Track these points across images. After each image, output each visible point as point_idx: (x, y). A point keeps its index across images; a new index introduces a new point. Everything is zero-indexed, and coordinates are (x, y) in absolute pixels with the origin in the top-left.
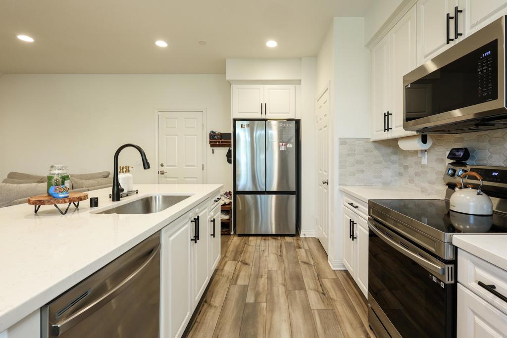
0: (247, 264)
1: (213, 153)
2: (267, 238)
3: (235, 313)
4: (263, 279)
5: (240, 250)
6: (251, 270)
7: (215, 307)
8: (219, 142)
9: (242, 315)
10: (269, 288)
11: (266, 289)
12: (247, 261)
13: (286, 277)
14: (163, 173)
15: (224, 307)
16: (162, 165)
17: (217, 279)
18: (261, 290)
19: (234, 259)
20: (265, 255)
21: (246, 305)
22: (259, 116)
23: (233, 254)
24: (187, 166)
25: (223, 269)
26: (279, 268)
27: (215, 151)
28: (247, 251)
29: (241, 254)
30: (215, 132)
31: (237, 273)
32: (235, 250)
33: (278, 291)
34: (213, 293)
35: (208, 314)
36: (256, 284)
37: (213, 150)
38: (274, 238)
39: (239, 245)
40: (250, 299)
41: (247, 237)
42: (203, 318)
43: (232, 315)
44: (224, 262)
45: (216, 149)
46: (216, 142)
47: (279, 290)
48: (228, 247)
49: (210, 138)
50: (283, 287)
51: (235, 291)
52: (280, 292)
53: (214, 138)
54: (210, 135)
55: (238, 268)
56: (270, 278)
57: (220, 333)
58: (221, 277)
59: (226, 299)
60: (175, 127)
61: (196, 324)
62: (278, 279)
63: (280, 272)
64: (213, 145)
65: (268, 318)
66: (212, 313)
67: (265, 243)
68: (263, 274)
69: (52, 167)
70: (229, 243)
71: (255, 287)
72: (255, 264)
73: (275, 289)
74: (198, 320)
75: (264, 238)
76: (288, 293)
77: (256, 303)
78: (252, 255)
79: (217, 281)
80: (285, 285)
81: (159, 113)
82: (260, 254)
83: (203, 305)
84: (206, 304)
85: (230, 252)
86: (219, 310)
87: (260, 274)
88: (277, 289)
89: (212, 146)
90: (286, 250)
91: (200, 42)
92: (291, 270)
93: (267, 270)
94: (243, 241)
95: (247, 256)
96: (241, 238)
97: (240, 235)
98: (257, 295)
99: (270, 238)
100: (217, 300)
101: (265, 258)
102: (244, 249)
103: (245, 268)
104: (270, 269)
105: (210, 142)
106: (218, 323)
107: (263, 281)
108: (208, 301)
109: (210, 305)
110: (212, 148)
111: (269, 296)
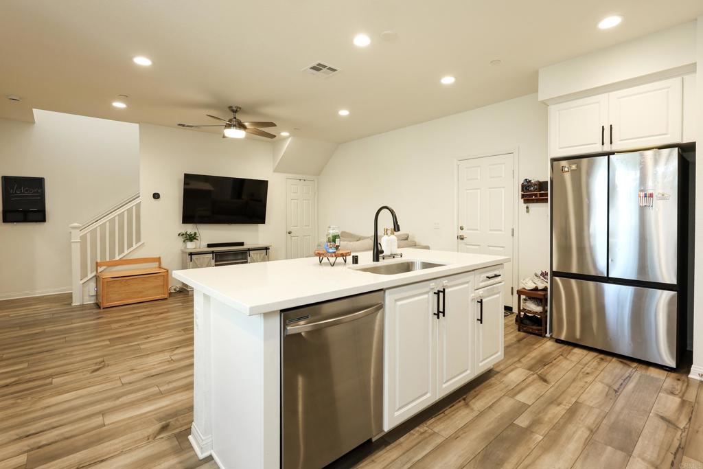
0: (545, 381)
1: (528, 212)
2: (609, 358)
3: (492, 426)
4: (559, 408)
5: (546, 360)
6: (548, 390)
7: (472, 409)
8: (536, 195)
9: (500, 431)
10: (562, 423)
11: (555, 421)
12: (548, 377)
13: (605, 422)
14: (462, 239)
15: (482, 414)
16: (462, 229)
17: (492, 382)
18: (546, 419)
19: (530, 369)
20: (586, 380)
21: (512, 425)
22: (598, 148)
23: (533, 362)
24: (491, 230)
25: (505, 375)
26: (600, 406)
27: (531, 209)
28: (558, 365)
29: (545, 365)
30: (530, 181)
31: (523, 385)
32: (538, 357)
33: (574, 433)
34: (477, 395)
35: (460, 412)
36: (544, 409)
37: (527, 208)
38: (621, 362)
39: (550, 353)
40: (523, 422)
41: (570, 348)
42: (453, 413)
43: (487, 426)
44: (512, 367)
45: (532, 206)
46: (531, 195)
47: (578, 433)
48: (531, 351)
49: (523, 190)
50: (588, 433)
51: (507, 404)
52: (577, 436)
53: (528, 190)
54: (523, 186)
55: (528, 381)
56: (573, 412)
57: (462, 436)
58: (498, 383)
59: (490, 407)
60: (477, 179)
61: (443, 414)
62: (587, 419)
63: (597, 411)
64: (528, 200)
65: (534, 454)
66: (464, 413)
67: (599, 364)
68: (564, 403)
69: (330, 227)
70: (535, 347)
71: (540, 412)
72: (559, 386)
73: (571, 428)
74: (446, 412)
75: (602, 356)
76: (589, 443)
77: (528, 430)
78: (563, 373)
79: (490, 385)
80: (592, 432)
81: (459, 163)
82: (577, 376)
83: (460, 401)
84: (462, 403)
85: (529, 359)
86: (475, 414)
87: (559, 400)
88: (575, 429)
89: (526, 201)
90: (635, 387)
91: (491, 62)
92: (621, 417)
93: (574, 400)
94: (560, 350)
95: (554, 371)
96: (559, 345)
97: (558, 341)
98: (536, 422)
99: (614, 359)
100: (479, 404)
101: (582, 384)
102: (554, 362)
103: (540, 384)
104: (580, 401)
105: (523, 196)
106: (466, 426)
107: (558, 411)
108: (467, 400)
109: (467, 405)
110: (525, 205)
111: (553, 432)
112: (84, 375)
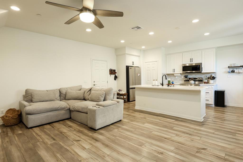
8: (113, 73)
14: (94, 85)
16: (94, 82)
22: (132, 65)
112: (210, 150)
